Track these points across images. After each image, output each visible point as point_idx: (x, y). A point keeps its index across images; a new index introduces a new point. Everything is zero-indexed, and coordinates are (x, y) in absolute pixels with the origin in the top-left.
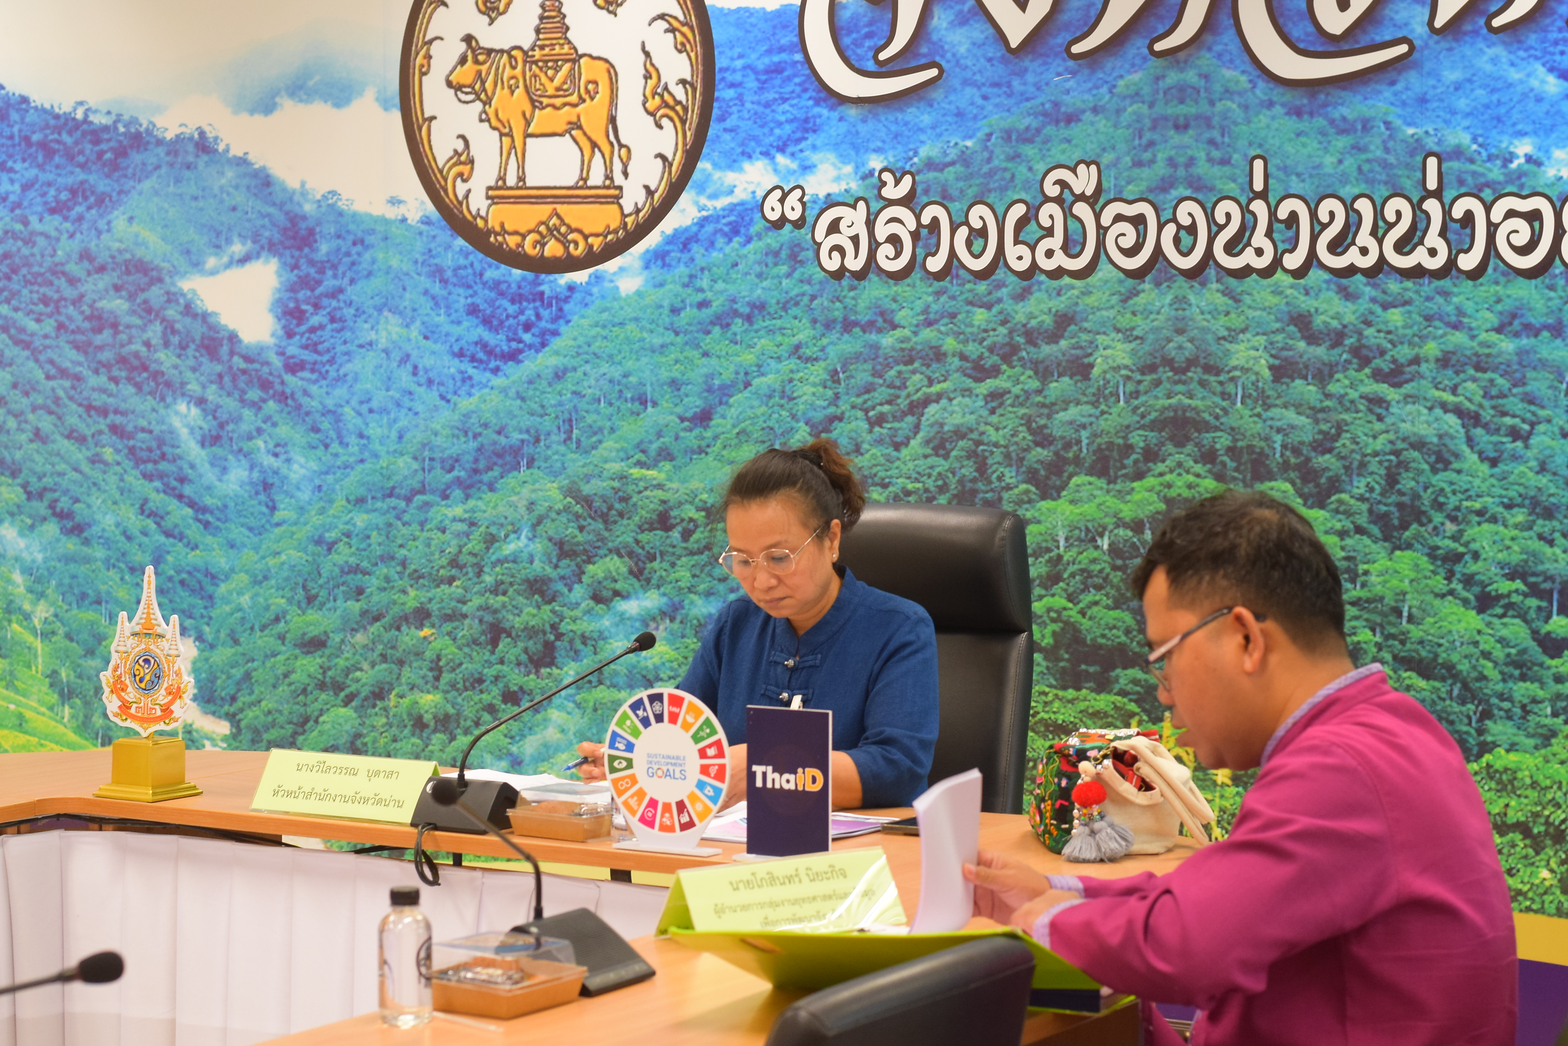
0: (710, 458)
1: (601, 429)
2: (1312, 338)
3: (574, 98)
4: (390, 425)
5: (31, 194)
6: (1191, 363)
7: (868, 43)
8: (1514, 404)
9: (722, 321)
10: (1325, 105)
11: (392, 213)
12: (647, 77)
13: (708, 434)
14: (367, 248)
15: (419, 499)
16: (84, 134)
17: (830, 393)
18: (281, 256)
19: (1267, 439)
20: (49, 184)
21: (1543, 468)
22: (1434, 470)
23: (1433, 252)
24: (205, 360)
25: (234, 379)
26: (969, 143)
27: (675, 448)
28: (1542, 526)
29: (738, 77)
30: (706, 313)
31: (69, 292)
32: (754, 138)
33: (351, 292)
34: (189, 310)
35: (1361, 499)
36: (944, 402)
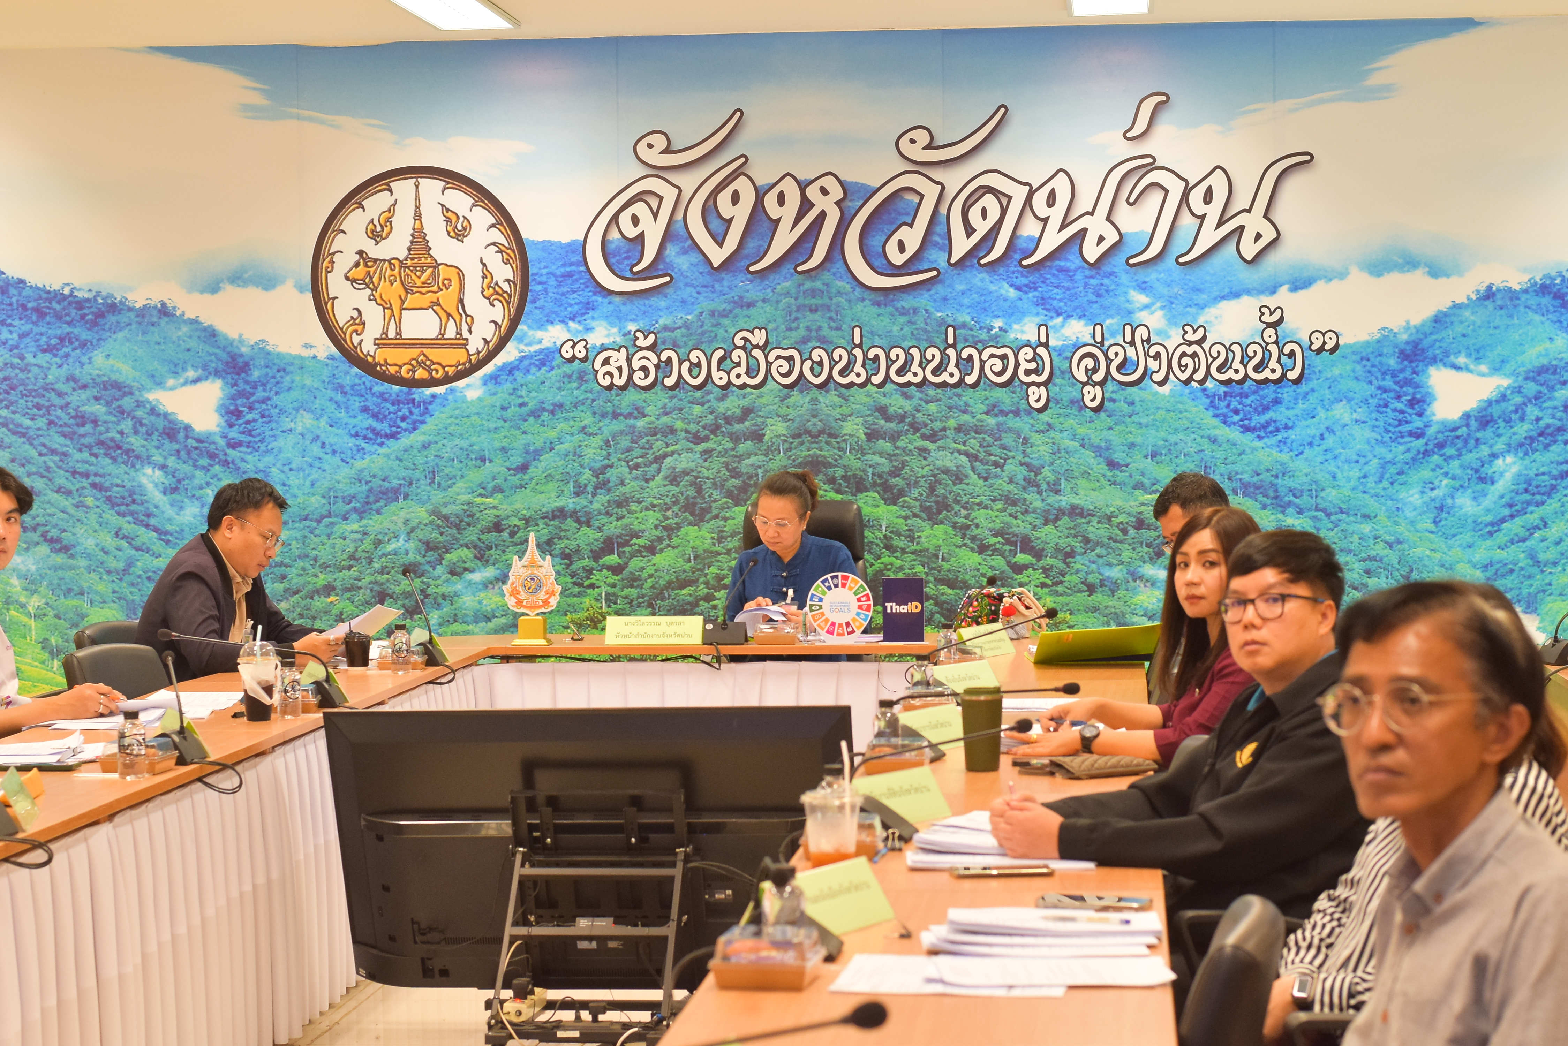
0: (528, 491)
1: (455, 477)
2: (888, 418)
3: (435, 288)
4: (305, 479)
5: (27, 340)
6: (821, 432)
7: (626, 262)
8: (995, 449)
9: (535, 414)
10: (893, 301)
11: (306, 353)
12: (484, 277)
13: (527, 477)
14: (288, 373)
15: (326, 521)
16: (70, 303)
17: (604, 453)
18: (224, 378)
19: (864, 471)
20: (42, 334)
21: (1011, 481)
22: (955, 484)
23: (952, 375)
24: (166, 442)
25: (189, 453)
26: (689, 317)
27: (504, 486)
28: (1011, 509)
29: (544, 279)
30: (524, 410)
31: (57, 401)
32: (555, 312)
33: (276, 400)
34: (153, 411)
35: (916, 499)
36: (676, 456)
